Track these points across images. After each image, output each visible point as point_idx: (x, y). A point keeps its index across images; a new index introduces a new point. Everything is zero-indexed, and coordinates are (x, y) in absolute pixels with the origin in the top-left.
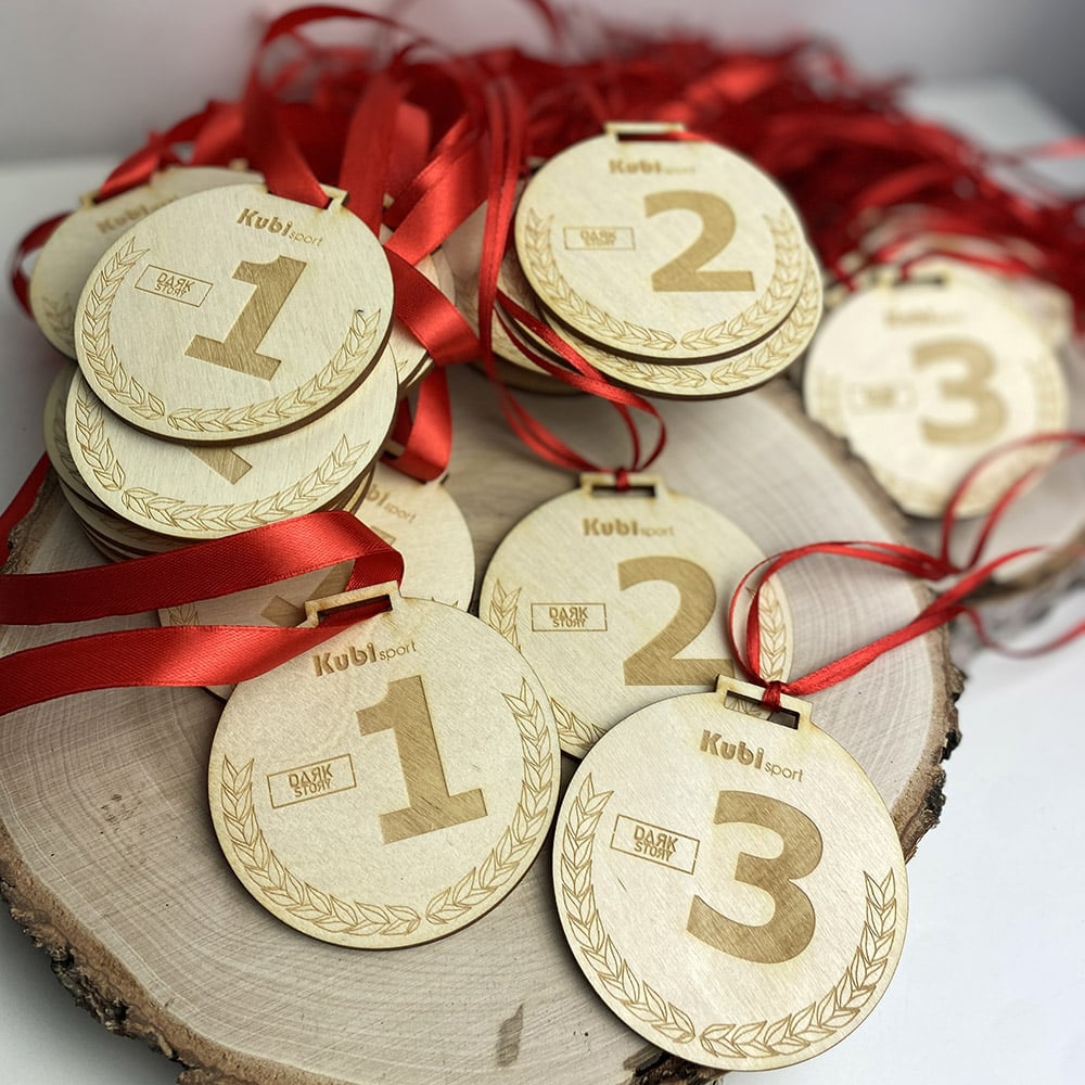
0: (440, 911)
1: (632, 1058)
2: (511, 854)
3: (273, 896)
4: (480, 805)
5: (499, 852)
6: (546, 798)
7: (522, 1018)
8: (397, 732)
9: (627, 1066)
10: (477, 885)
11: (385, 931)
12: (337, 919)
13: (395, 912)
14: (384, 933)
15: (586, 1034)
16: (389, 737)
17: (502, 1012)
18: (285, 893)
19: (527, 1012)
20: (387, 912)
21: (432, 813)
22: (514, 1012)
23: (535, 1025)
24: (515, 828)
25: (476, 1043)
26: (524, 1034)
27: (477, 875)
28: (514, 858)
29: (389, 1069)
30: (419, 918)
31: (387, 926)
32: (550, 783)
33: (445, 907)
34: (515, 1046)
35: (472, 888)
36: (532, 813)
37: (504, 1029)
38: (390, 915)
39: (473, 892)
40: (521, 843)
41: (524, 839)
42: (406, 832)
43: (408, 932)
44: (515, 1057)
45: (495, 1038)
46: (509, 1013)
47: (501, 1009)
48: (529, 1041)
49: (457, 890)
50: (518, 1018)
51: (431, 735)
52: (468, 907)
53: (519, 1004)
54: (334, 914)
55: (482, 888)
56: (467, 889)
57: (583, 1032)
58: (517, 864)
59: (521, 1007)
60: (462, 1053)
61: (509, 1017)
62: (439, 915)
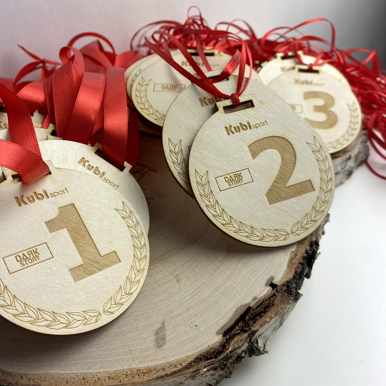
0: (110, 308)
1: (220, 330)
2: (136, 277)
3: (20, 318)
4: (116, 258)
5: (130, 277)
6: (145, 251)
7: (164, 327)
8: (68, 230)
9: (218, 333)
10: (123, 294)
11: (85, 323)
12: (59, 323)
13: (88, 313)
14: (85, 324)
15: (196, 326)
16: (64, 232)
17: (155, 326)
18: (27, 315)
19: (166, 324)
20: (83, 314)
21: (96, 265)
22: (160, 325)
23: (172, 327)
24: (135, 265)
25: (144, 342)
26: (167, 333)
27: (123, 290)
28: (137, 279)
29: (105, 362)
30: (100, 314)
31: (86, 320)
32: (145, 245)
33: (112, 306)
34: (164, 338)
35: (122, 296)
36: (140, 258)
37: (157, 333)
38: (86, 315)
39: (123, 297)
40: (139, 272)
41: (139, 270)
42: (84, 275)
43: (96, 321)
44: (165, 343)
45: (154, 337)
46: (158, 326)
47: (154, 325)
48: (170, 335)
49: (115, 297)
50: (163, 327)
51: (85, 230)
52: (122, 304)
53: (162, 321)
54: (57, 320)
55: (126, 294)
56: (119, 296)
57: (194, 325)
58: (139, 281)
59: (163, 322)
60: (138, 347)
61: (158, 327)
62: (109, 310)
